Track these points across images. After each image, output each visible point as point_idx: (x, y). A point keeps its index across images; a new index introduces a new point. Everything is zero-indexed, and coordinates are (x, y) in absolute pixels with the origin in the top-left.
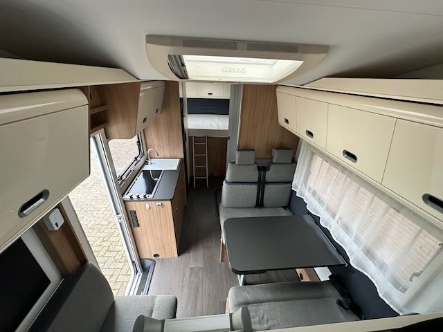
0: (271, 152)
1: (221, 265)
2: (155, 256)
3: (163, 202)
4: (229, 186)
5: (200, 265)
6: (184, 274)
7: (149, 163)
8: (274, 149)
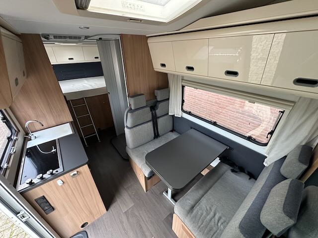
0: (154, 93)
1: (147, 195)
2: (83, 226)
3: (78, 170)
4: (132, 129)
5: (131, 205)
6: (122, 222)
7: (33, 138)
8: (156, 91)
